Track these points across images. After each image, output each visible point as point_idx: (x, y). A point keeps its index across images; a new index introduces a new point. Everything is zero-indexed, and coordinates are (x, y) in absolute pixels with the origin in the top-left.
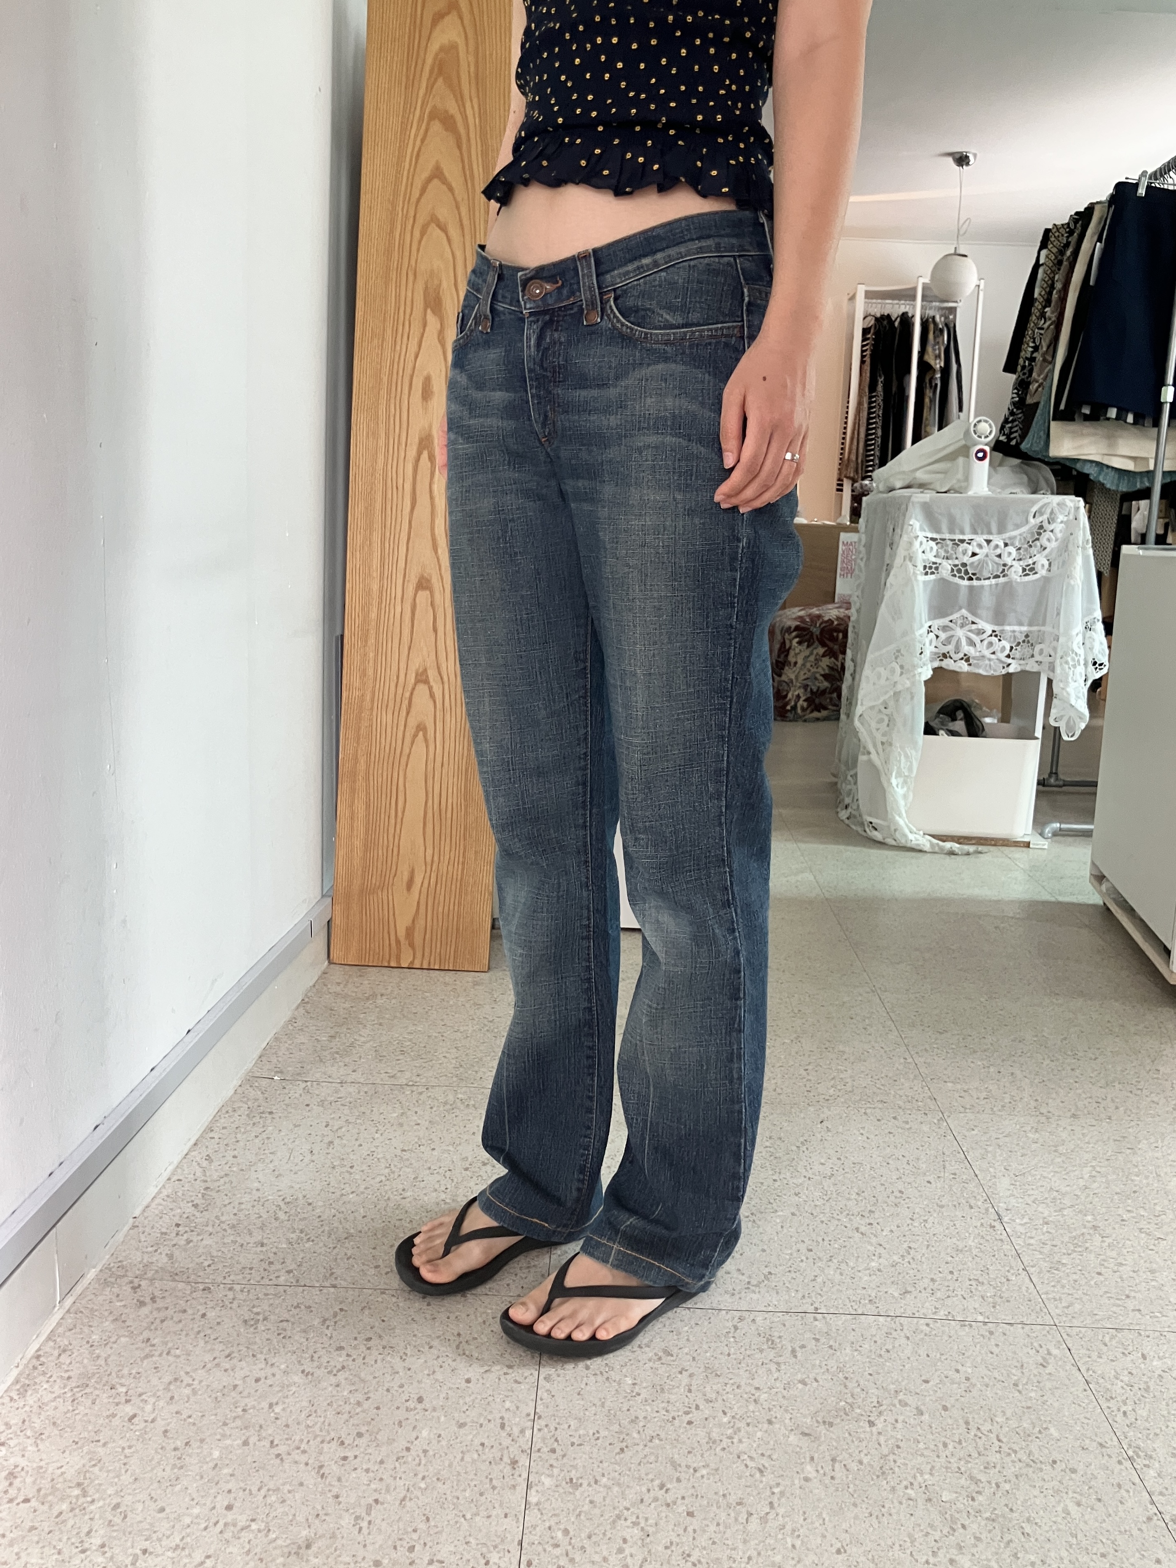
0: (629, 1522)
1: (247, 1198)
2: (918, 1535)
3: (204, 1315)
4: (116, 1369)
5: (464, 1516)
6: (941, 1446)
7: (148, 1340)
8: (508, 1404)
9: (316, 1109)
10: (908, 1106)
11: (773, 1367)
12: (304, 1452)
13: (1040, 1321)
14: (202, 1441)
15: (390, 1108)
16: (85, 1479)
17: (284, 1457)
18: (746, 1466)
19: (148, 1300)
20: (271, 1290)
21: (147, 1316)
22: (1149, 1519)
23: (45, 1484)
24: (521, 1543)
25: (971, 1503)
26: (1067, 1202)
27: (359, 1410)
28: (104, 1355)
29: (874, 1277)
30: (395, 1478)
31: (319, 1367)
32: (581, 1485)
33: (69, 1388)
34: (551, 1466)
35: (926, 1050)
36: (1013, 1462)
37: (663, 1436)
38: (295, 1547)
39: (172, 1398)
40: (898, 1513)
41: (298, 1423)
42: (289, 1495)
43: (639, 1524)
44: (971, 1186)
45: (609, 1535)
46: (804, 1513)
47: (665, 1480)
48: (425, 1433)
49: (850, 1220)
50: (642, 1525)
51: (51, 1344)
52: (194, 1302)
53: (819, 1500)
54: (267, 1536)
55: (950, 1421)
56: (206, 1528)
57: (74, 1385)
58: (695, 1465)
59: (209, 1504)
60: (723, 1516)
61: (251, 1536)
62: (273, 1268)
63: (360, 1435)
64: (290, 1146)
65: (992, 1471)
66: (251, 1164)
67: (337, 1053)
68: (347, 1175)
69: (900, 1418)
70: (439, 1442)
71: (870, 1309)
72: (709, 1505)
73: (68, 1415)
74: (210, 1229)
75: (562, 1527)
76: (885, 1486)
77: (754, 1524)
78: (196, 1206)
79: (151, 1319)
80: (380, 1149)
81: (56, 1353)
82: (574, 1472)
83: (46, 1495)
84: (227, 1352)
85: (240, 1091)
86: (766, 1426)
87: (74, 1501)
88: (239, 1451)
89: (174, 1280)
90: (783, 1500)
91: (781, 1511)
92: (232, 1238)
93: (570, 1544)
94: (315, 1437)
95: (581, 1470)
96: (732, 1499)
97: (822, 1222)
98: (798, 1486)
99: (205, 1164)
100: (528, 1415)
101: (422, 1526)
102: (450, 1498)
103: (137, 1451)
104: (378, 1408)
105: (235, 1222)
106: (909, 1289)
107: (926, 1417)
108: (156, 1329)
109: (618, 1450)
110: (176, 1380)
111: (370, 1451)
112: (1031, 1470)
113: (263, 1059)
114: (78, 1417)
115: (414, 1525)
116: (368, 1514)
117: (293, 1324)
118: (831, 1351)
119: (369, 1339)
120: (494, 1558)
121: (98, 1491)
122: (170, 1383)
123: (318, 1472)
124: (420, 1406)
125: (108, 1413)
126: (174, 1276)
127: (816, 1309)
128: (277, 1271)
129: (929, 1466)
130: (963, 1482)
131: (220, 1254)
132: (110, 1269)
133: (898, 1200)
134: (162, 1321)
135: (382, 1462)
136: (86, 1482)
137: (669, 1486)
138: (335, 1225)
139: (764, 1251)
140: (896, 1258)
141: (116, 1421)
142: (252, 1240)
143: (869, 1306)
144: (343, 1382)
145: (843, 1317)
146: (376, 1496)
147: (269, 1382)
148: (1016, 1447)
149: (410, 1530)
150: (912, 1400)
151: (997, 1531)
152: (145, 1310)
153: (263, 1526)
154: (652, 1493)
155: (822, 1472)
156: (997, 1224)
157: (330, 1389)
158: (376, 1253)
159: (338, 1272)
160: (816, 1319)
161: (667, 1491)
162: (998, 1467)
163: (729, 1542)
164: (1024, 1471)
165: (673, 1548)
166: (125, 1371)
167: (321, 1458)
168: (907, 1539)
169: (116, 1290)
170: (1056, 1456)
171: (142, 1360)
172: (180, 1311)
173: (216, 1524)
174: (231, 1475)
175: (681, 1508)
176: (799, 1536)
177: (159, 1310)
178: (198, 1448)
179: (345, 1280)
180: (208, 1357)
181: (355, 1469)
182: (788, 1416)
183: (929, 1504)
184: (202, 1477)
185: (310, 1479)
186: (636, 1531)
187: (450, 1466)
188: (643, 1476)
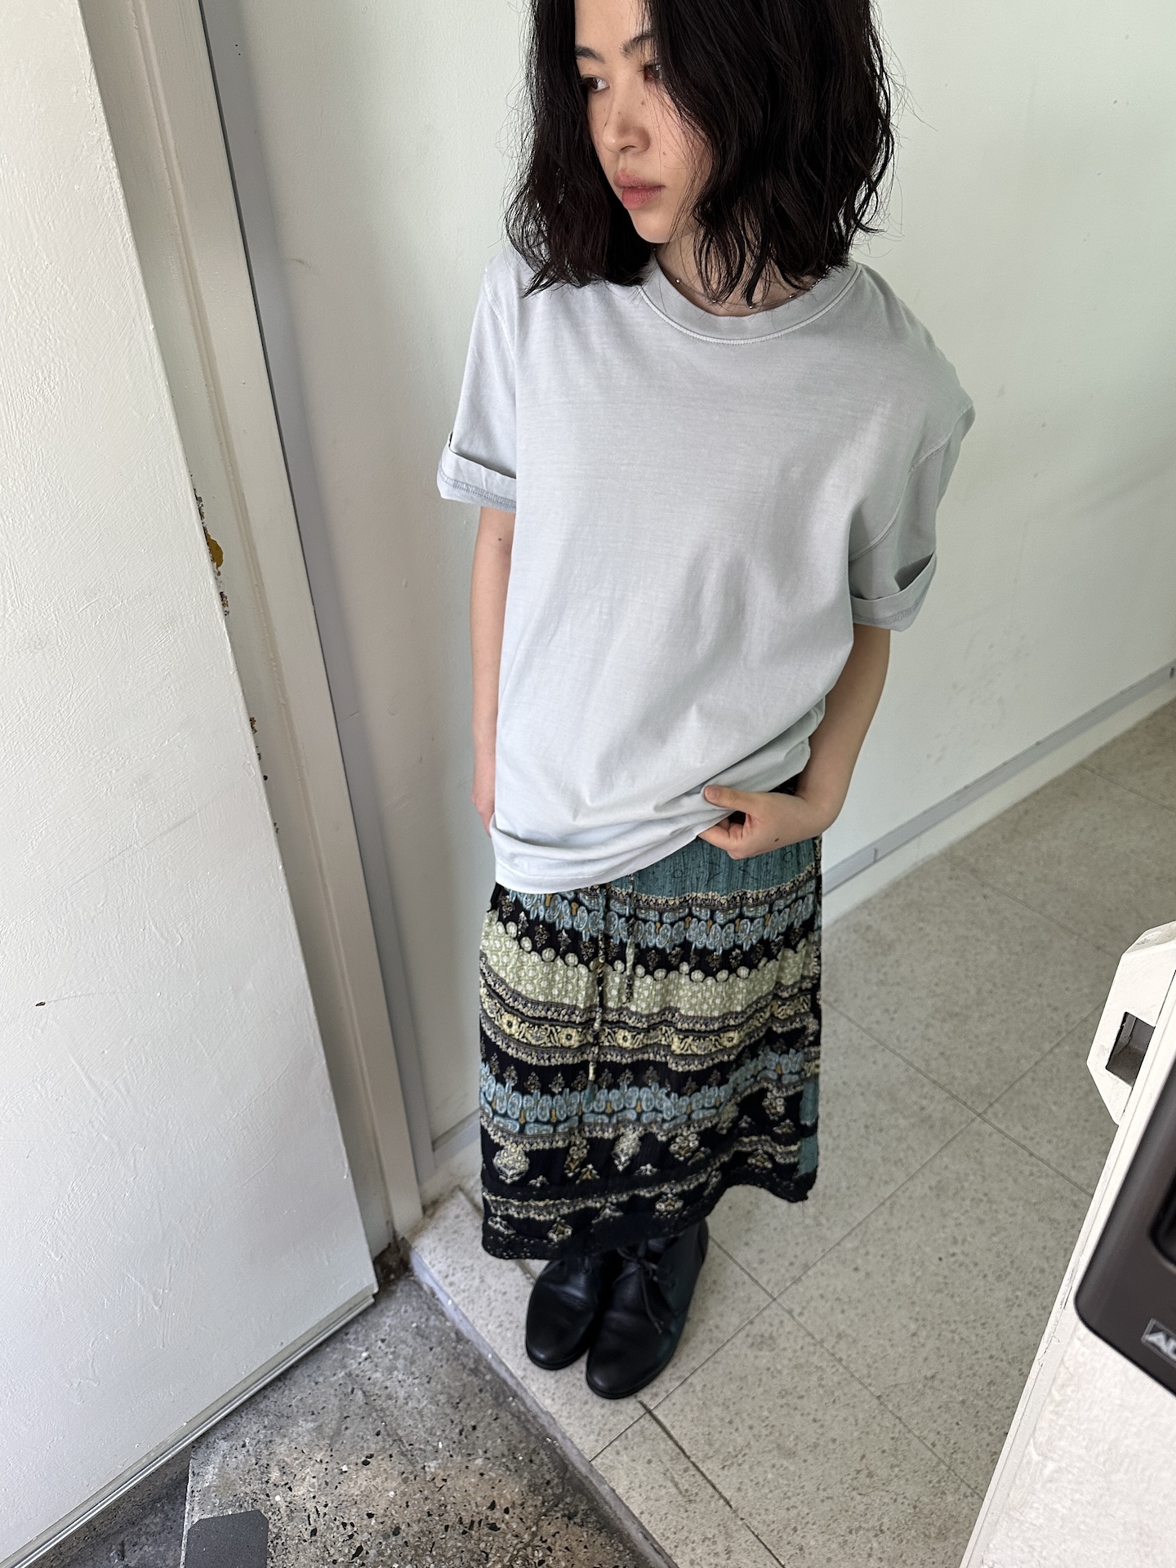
3: (973, 898)
7: (945, 897)
9: (1103, 803)
14: (942, 953)
15: (1145, 819)
17: (969, 977)
27: (1011, 975)
31: (1006, 948)
39: (940, 929)
52: (973, 889)
54: (944, 1003)
59: (930, 979)
61: (938, 999)
63: (1003, 986)
64: (1073, 822)
66: (1046, 824)
67: (1143, 766)
73: (899, 915)
84: (973, 920)
85: (1068, 773)
87: (885, 950)
88: (953, 965)
99: (1022, 813)
126: (974, 871)
141: (914, 927)
144: (1012, 960)
146: (994, 1013)
147: (982, 943)
149: (998, 1032)
153: (944, 998)
157: (1005, 960)
167: (983, 986)
172: (965, 890)
173: (928, 987)
174: (945, 973)
178: (939, 955)
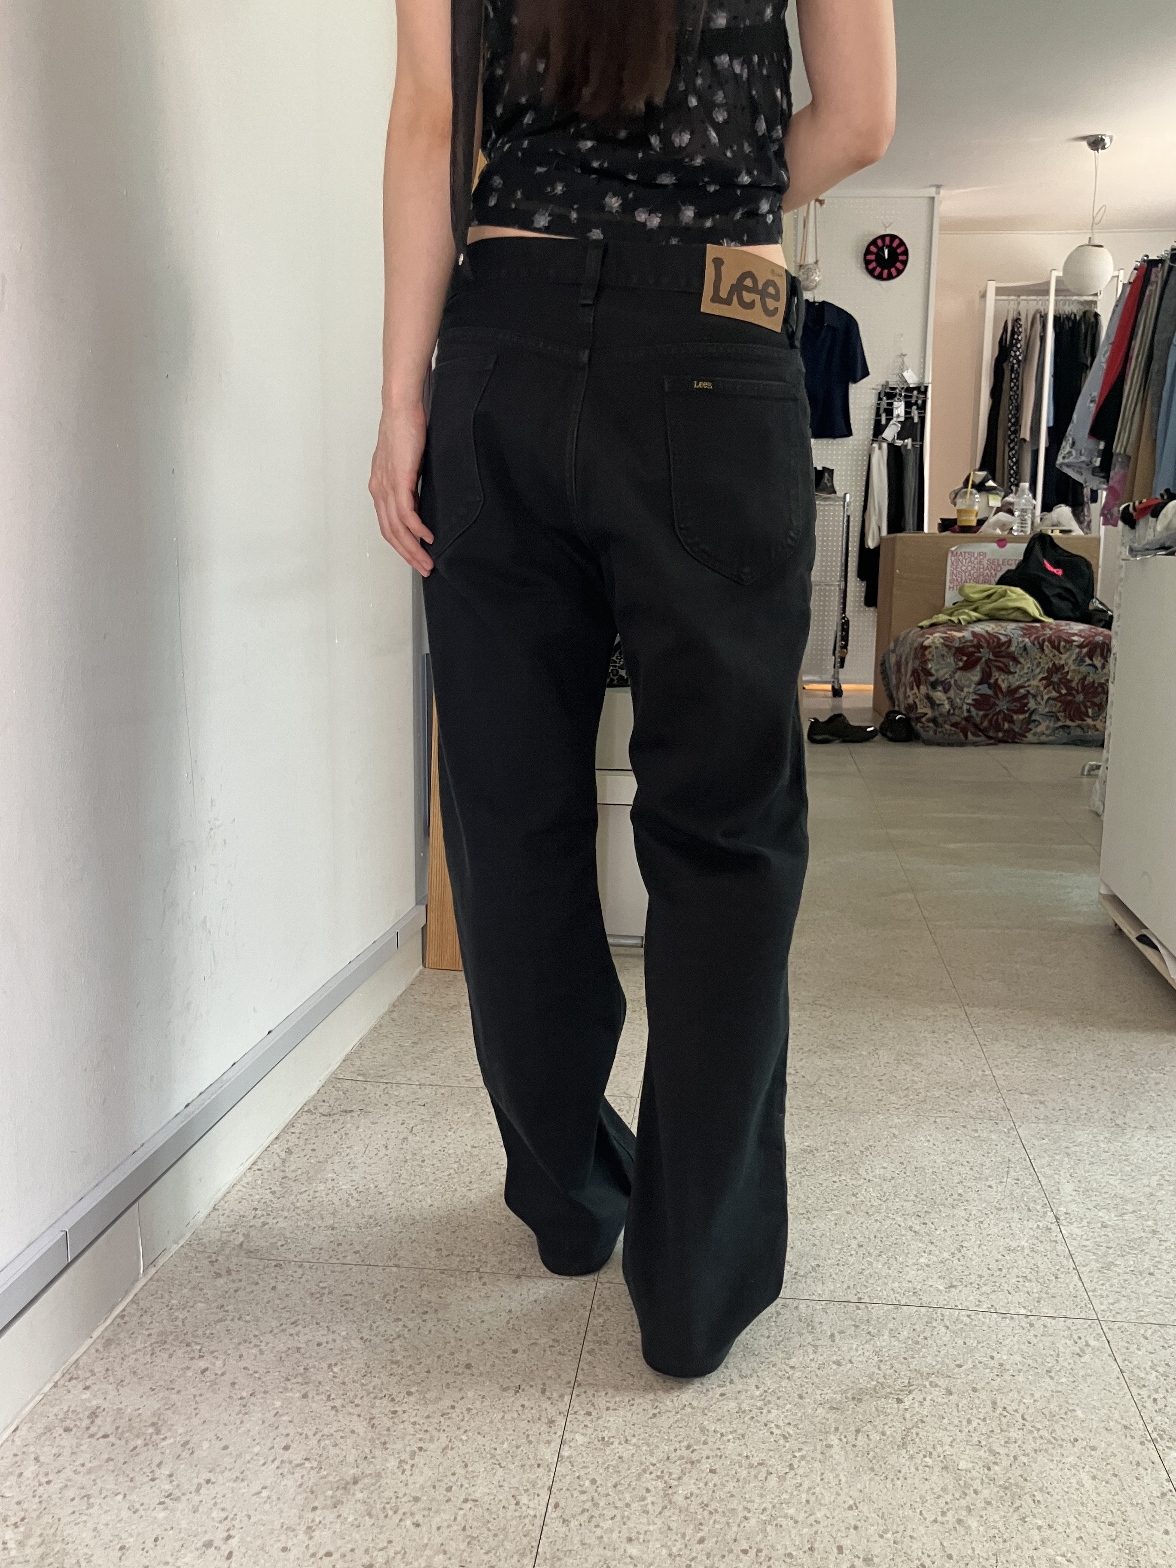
0: (653, 1476)
1: (321, 1187)
2: (930, 1497)
4: (191, 1330)
5: (499, 1464)
6: (965, 1423)
7: (222, 1306)
8: (549, 1373)
9: (394, 1109)
10: (980, 1116)
11: (810, 1351)
12: (357, 1405)
13: (1083, 1315)
14: (265, 1392)
15: (464, 1109)
16: (159, 1419)
17: (340, 1408)
18: (772, 1433)
19: (223, 1272)
20: (338, 1269)
21: (222, 1286)
22: (1164, 1495)
23: (123, 1423)
24: (550, 1489)
25: (986, 1471)
26: (1130, 1208)
27: (410, 1372)
28: (181, 1316)
29: (920, 1272)
30: (439, 1431)
31: (376, 1335)
32: (612, 1443)
33: (149, 1343)
34: (586, 1426)
35: (1007, 1064)
36: (1034, 1438)
37: (695, 1404)
38: (344, 1482)
39: (241, 1356)
40: (913, 1478)
41: (354, 1382)
42: (342, 1441)
43: (663, 1477)
44: (1033, 1191)
45: (633, 1484)
46: (822, 1474)
47: (692, 1442)
48: (470, 1394)
49: (905, 1219)
50: (666, 1478)
51: (135, 1306)
52: (266, 1276)
53: (838, 1464)
54: (318, 1472)
55: (977, 1401)
56: (264, 1464)
57: (153, 1341)
58: (724, 1431)
59: (269, 1444)
60: (744, 1473)
61: (305, 1472)
62: (341, 1249)
63: (409, 1394)
64: (367, 1142)
65: (1012, 1446)
66: (329, 1157)
67: (418, 1058)
68: (418, 1169)
69: (929, 1398)
70: (482, 1402)
71: (915, 1300)
72: (733, 1463)
73: (148, 1366)
74: (286, 1214)
75: (590, 1477)
76: (904, 1455)
77: (773, 1481)
78: (274, 1193)
79: (226, 1288)
80: (451, 1146)
81: (138, 1314)
82: (606, 1432)
83: (123, 1432)
84: (293, 1320)
85: (322, 1091)
86: (797, 1400)
87: (148, 1437)
88: (299, 1403)
89: (249, 1257)
90: (803, 1463)
91: (801, 1471)
92: (305, 1222)
93: (596, 1491)
94: (368, 1394)
95: (614, 1431)
96: (755, 1461)
97: (876, 1221)
98: (819, 1452)
99: (283, 1155)
100: (569, 1382)
101: (460, 1471)
102: (487, 1450)
103: (207, 1399)
104: (428, 1372)
105: (309, 1208)
106: (955, 1283)
107: (954, 1398)
108: (230, 1297)
109: (651, 1415)
110: (245, 1341)
111: (417, 1407)
112: (1050, 1446)
113: (349, 1062)
114: (156, 1368)
115: (453, 1470)
116: (413, 1459)
117: (356, 1297)
118: (869, 1337)
119: (426, 1313)
120: (524, 1499)
121: (170, 1430)
122: (239, 1344)
123: (370, 1422)
124: (468, 1372)
125: (183, 1366)
126: (249, 1253)
127: (860, 1299)
128: (347, 1251)
129: (951, 1439)
130: (982, 1453)
131: (293, 1235)
132: (190, 1245)
133: (956, 1202)
134: (236, 1291)
135: (428, 1417)
136: (160, 1423)
137: (695, 1447)
138: (403, 1212)
139: (815, 1245)
140: (946, 1255)
141: (189, 1373)
142: (324, 1224)
143: (914, 1298)
144: (398, 1349)
145: (886, 1307)
146: (421, 1444)
147: (330, 1346)
148: (1039, 1426)
149: (449, 1474)
150: (942, 1382)
151: (1008, 1498)
152: (220, 1281)
153: (315, 1464)
154: (678, 1453)
155: (845, 1440)
156: (1054, 1227)
157: (386, 1354)
158: (438, 1237)
159: (402, 1253)
160: (858, 1308)
161: (692, 1452)
162: (1020, 1442)
163: (747, 1496)
164: (1045, 1446)
165: (693, 1499)
166: (200, 1333)
167: (373, 1411)
168: (918, 1500)
169: (195, 1264)
170: (1078, 1434)
171: (215, 1323)
172: (252, 1283)
173: (273, 1461)
174: (290, 1422)
175: (705, 1466)
176: (814, 1494)
177: (234, 1281)
178: (262, 1398)
179: (408, 1261)
180: (274, 1323)
181: (403, 1422)
182: (819, 1392)
183: (944, 1473)
184: (263, 1422)
185: (360, 1426)
186: (660, 1484)
187: (491, 1422)
188: (672, 1437)
